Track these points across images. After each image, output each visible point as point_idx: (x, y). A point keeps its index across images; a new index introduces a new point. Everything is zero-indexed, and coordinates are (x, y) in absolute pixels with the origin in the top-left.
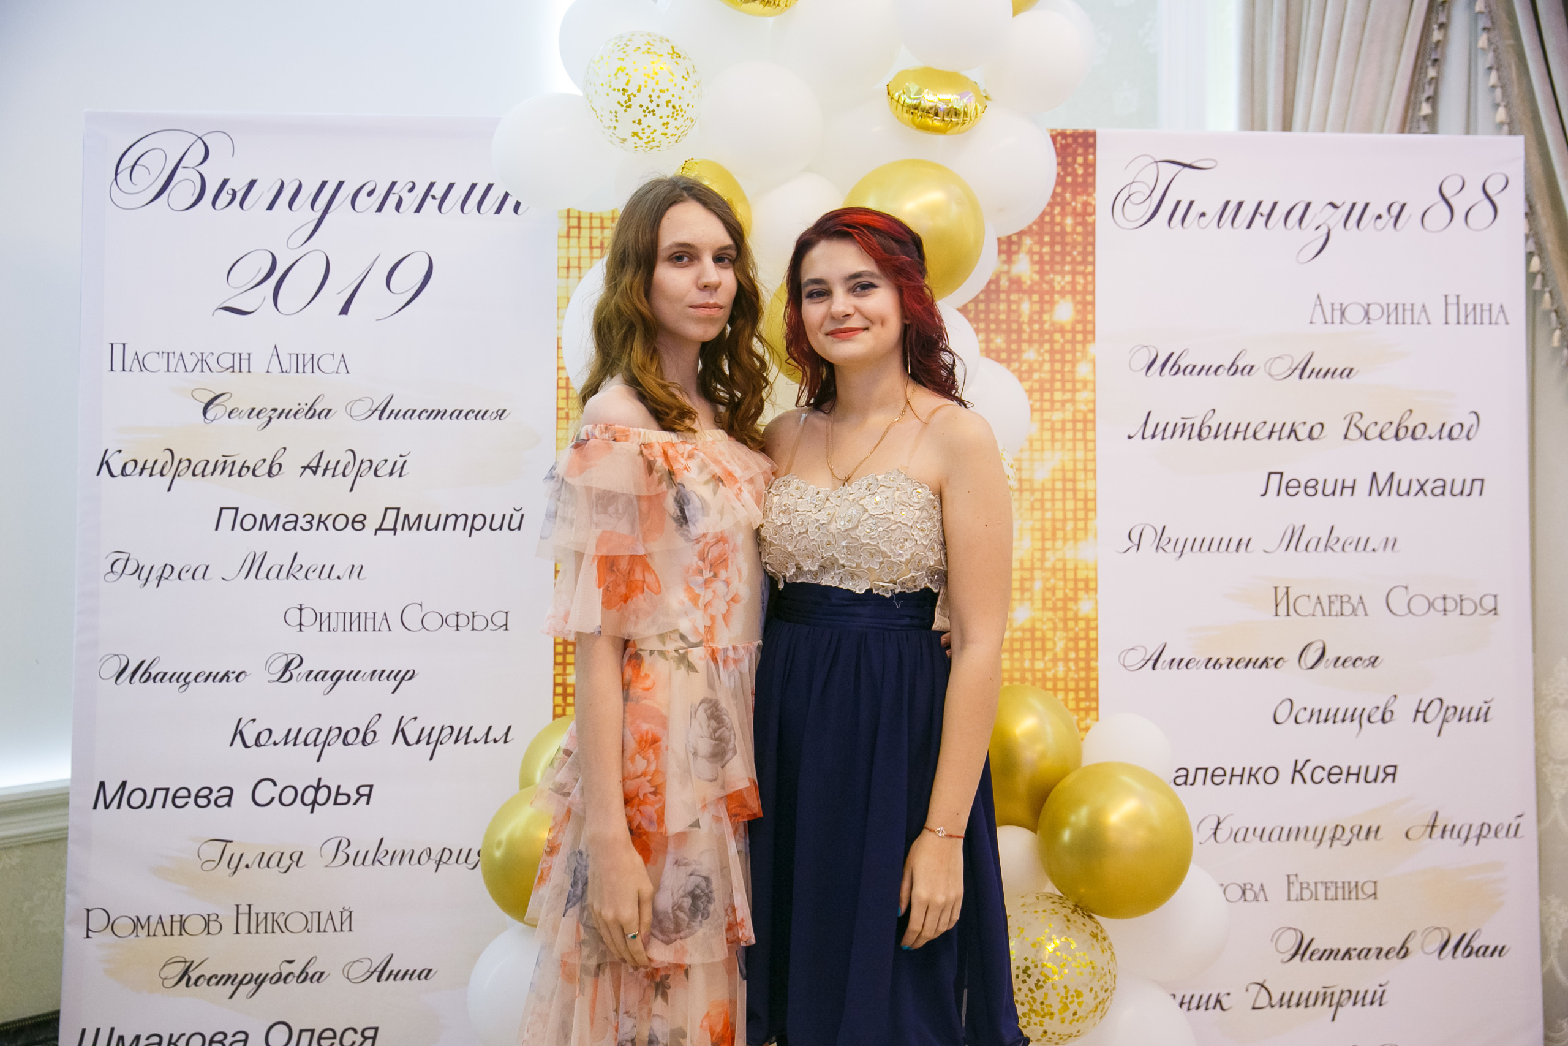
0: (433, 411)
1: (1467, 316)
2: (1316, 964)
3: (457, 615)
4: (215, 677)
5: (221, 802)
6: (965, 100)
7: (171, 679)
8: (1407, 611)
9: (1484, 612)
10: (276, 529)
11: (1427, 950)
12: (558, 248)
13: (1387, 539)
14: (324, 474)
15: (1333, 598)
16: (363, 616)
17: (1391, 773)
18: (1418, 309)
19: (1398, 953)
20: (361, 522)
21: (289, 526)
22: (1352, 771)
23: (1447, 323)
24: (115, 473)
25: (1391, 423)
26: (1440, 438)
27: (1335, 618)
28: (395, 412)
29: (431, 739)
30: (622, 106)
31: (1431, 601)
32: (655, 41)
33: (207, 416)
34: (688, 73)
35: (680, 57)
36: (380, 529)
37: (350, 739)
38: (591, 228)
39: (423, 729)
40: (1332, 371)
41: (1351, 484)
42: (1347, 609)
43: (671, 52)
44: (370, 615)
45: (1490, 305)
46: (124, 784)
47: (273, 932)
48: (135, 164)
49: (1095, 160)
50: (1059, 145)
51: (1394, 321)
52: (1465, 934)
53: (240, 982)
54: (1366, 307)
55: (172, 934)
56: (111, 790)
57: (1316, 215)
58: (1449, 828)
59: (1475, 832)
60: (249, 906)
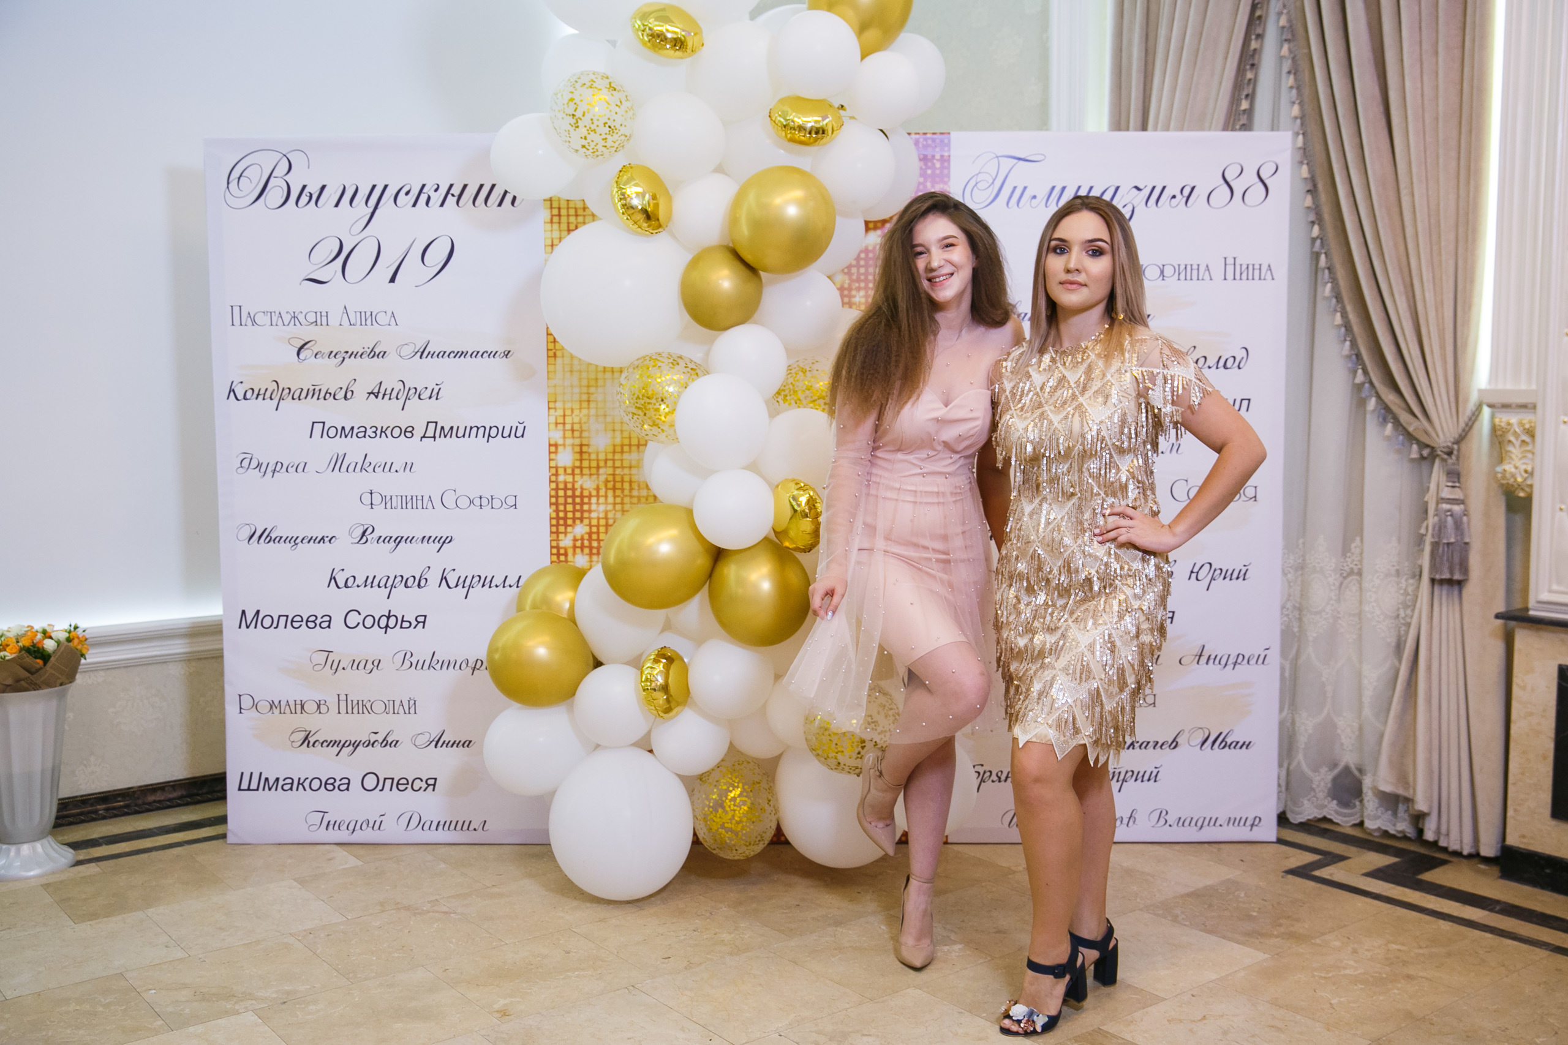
0: (458, 352)
1: (1241, 274)
3: (481, 498)
4: (315, 540)
5: (324, 625)
7: (285, 541)
9: (1246, 499)
10: (352, 437)
11: (1191, 744)
12: (545, 231)
13: (1172, 444)
14: (383, 398)
16: (414, 498)
18: (1202, 268)
19: (1170, 746)
20: (411, 432)
21: (360, 435)
23: (1225, 279)
24: (239, 398)
26: (1217, 368)
28: (432, 353)
29: (466, 584)
30: (573, 125)
32: (595, 79)
33: (300, 357)
35: (615, 91)
36: (424, 437)
37: (410, 583)
38: (568, 216)
39: (459, 577)
43: (608, 87)
44: (420, 498)
45: (1261, 265)
46: (258, 612)
47: (363, 713)
48: (241, 176)
49: (949, 156)
50: (921, 145)
51: (1184, 278)
52: (1221, 733)
53: (343, 746)
54: (1161, 267)
55: (296, 713)
56: (250, 615)
57: (1123, 196)
58: (1213, 657)
59: (1232, 660)
60: (346, 695)
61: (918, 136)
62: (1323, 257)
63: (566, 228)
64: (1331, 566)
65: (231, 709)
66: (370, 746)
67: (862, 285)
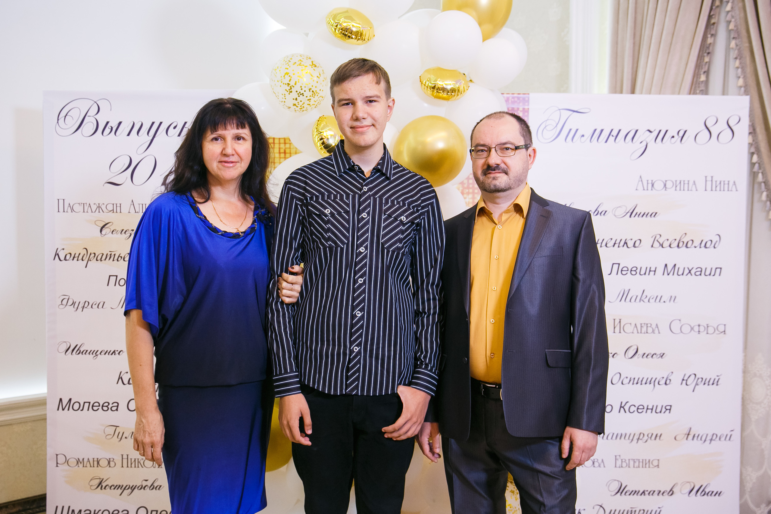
1: (716, 187)
2: (627, 497)
4: (109, 353)
5: (113, 409)
6: (458, 84)
7: (89, 353)
8: (680, 332)
9: (719, 333)
11: (682, 492)
13: (671, 297)
15: (643, 325)
17: (669, 409)
18: (691, 183)
19: (668, 494)
22: (649, 408)
23: (706, 190)
24: (61, 259)
25: (675, 240)
26: (700, 248)
27: (643, 334)
30: (288, 91)
31: (692, 326)
32: (303, 59)
33: (102, 233)
34: (320, 74)
35: (316, 67)
38: (280, 143)
40: (646, 214)
41: (654, 270)
42: (650, 330)
43: (311, 64)
45: (729, 181)
46: (70, 400)
47: (138, 467)
48: (66, 115)
49: (528, 109)
50: (510, 102)
51: (679, 189)
52: (702, 486)
53: (125, 489)
54: (665, 182)
55: (94, 467)
56: (65, 402)
57: (640, 136)
58: (696, 435)
59: (709, 438)
60: (128, 455)
61: (508, 95)
62: (760, 175)
63: (278, 152)
64: (767, 374)
65: (51, 464)
66: (142, 489)
67: (471, 191)
